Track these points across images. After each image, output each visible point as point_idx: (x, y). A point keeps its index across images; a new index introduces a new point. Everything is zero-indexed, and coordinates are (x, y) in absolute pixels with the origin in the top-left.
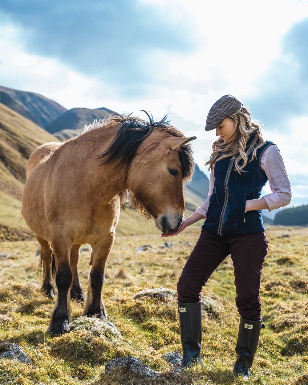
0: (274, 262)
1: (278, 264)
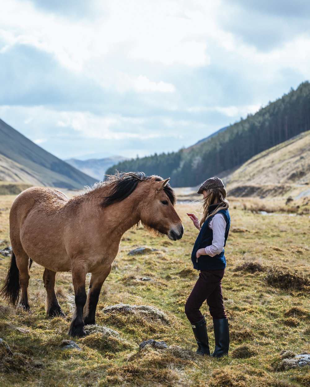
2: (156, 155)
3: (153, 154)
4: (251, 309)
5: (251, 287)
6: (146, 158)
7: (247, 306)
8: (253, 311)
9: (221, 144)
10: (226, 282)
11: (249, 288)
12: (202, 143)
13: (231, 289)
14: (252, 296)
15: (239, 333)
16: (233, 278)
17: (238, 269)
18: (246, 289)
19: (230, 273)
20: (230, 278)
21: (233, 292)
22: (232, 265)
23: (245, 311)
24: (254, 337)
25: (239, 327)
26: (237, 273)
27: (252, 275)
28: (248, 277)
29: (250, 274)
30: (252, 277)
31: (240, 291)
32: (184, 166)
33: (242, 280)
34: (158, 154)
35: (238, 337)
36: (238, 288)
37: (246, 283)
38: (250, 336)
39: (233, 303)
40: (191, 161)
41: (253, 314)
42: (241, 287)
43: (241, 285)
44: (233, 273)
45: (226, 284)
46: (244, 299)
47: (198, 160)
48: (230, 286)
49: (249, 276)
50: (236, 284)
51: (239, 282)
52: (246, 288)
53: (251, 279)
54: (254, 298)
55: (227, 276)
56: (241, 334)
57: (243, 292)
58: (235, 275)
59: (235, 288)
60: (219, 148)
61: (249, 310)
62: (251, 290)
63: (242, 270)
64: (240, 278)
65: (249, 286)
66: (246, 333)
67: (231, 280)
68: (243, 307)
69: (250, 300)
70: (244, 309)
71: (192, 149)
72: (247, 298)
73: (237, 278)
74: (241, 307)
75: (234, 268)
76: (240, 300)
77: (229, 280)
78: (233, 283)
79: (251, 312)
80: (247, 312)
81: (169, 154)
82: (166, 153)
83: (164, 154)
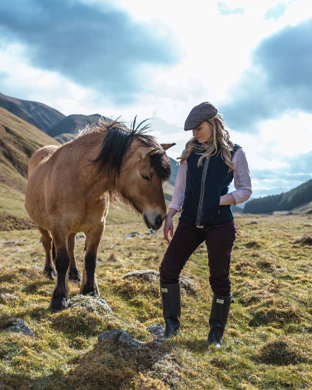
0: (244, 245)
1: (247, 247)
2: (269, 196)
3: (268, 196)
4: (304, 279)
5: (308, 257)
6: (264, 198)
7: (301, 275)
8: (307, 281)
9: (302, 190)
10: (285, 252)
11: (306, 258)
12: (293, 190)
13: (288, 258)
14: (308, 265)
15: (281, 312)
16: (292, 249)
17: (298, 242)
18: (303, 259)
19: (289, 245)
20: (289, 249)
21: (290, 261)
22: (292, 239)
23: (298, 280)
24: (302, 318)
25: (282, 303)
26: (296, 245)
27: (310, 247)
28: (305, 248)
29: (308, 246)
30: (309, 248)
31: (298, 260)
32: (284, 201)
33: (300, 251)
34: (270, 196)
35: (280, 317)
36: (295, 258)
37: (303, 253)
38: (296, 317)
39: (286, 271)
40: (287, 199)
41: (306, 284)
42: (298, 257)
43: (299, 255)
44: (292, 245)
45: (284, 254)
46: (299, 268)
47: (290, 198)
48: (288, 255)
49: (307, 248)
50: (294, 254)
51: (297, 252)
52: (303, 257)
53: (308, 250)
54: (310, 267)
55: (287, 247)
56: (283, 313)
57: (301, 261)
58: (294, 247)
59: (293, 257)
60: (301, 192)
61: (302, 279)
62: (308, 259)
63: (301, 242)
64: (298, 249)
65: (306, 256)
66: (290, 312)
67: (290, 251)
68: (296, 276)
69: (306, 269)
70: (297, 278)
71: (288, 194)
72: (303, 266)
73: (295, 249)
74: (293, 275)
75: (294, 241)
76: (295, 268)
77: (288, 251)
78: (291, 253)
79: (304, 282)
80: (300, 281)
81: (276, 196)
82: (274, 195)
83: (273, 196)
